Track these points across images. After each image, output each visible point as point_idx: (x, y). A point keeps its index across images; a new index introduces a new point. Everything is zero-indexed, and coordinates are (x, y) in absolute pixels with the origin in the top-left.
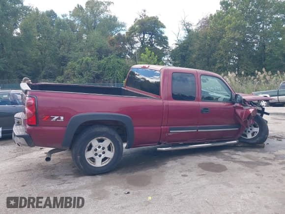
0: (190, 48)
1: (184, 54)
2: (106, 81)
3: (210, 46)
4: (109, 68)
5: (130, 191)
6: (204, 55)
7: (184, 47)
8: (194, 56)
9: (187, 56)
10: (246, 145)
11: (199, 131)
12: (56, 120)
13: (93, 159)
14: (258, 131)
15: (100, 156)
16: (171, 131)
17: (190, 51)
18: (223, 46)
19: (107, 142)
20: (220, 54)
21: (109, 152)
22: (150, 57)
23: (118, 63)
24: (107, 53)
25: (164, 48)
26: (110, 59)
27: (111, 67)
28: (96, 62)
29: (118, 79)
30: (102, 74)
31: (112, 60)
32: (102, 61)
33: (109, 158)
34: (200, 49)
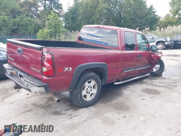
0: (77, 12)
1: (73, 16)
2: (21, 34)
3: (90, 11)
4: (23, 25)
5: (126, 116)
6: (86, 18)
7: (74, 11)
8: (80, 18)
9: (76, 18)
10: (153, 75)
11: (136, 69)
12: (67, 70)
13: (85, 96)
14: (159, 67)
15: (89, 93)
16: (124, 71)
17: (78, 15)
18: (98, 12)
19: (93, 83)
20: (96, 17)
21: (94, 89)
22: (55, 18)
23: (29, 21)
24: (19, 13)
25: (60, 11)
26: (22, 18)
27: (24, 24)
28: (12, 20)
29: (30, 33)
30: (17, 29)
31: (24, 19)
32: (16, 19)
33: (94, 94)
34: (83, 13)
